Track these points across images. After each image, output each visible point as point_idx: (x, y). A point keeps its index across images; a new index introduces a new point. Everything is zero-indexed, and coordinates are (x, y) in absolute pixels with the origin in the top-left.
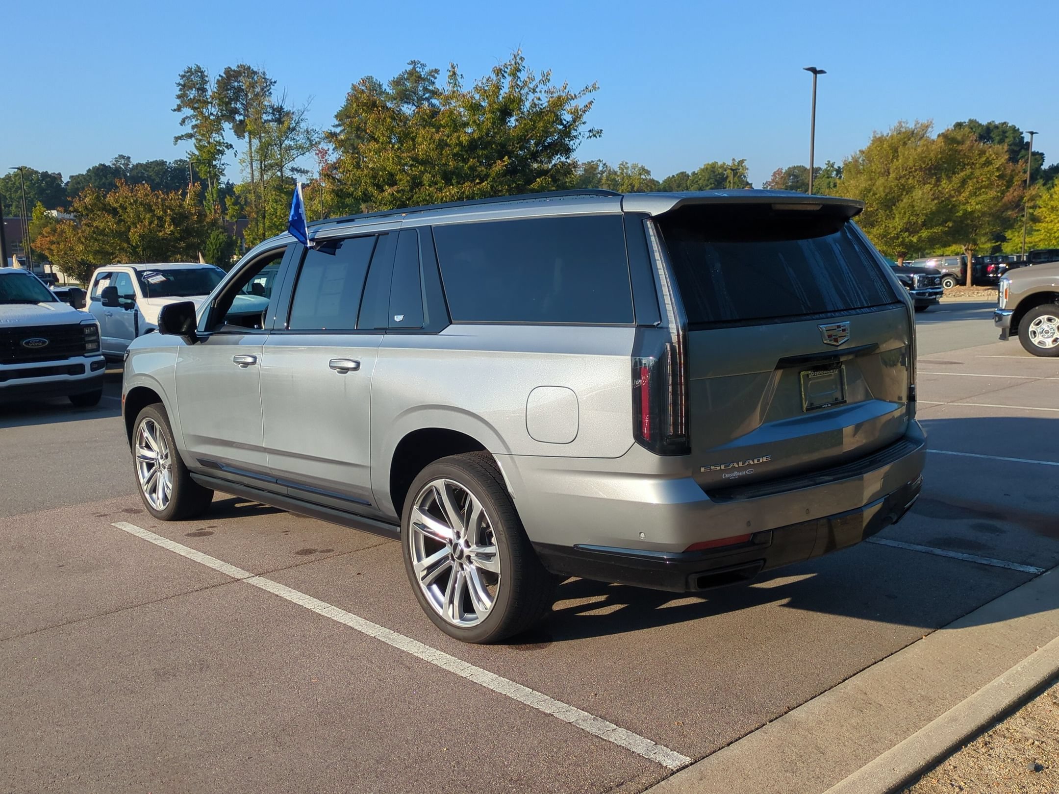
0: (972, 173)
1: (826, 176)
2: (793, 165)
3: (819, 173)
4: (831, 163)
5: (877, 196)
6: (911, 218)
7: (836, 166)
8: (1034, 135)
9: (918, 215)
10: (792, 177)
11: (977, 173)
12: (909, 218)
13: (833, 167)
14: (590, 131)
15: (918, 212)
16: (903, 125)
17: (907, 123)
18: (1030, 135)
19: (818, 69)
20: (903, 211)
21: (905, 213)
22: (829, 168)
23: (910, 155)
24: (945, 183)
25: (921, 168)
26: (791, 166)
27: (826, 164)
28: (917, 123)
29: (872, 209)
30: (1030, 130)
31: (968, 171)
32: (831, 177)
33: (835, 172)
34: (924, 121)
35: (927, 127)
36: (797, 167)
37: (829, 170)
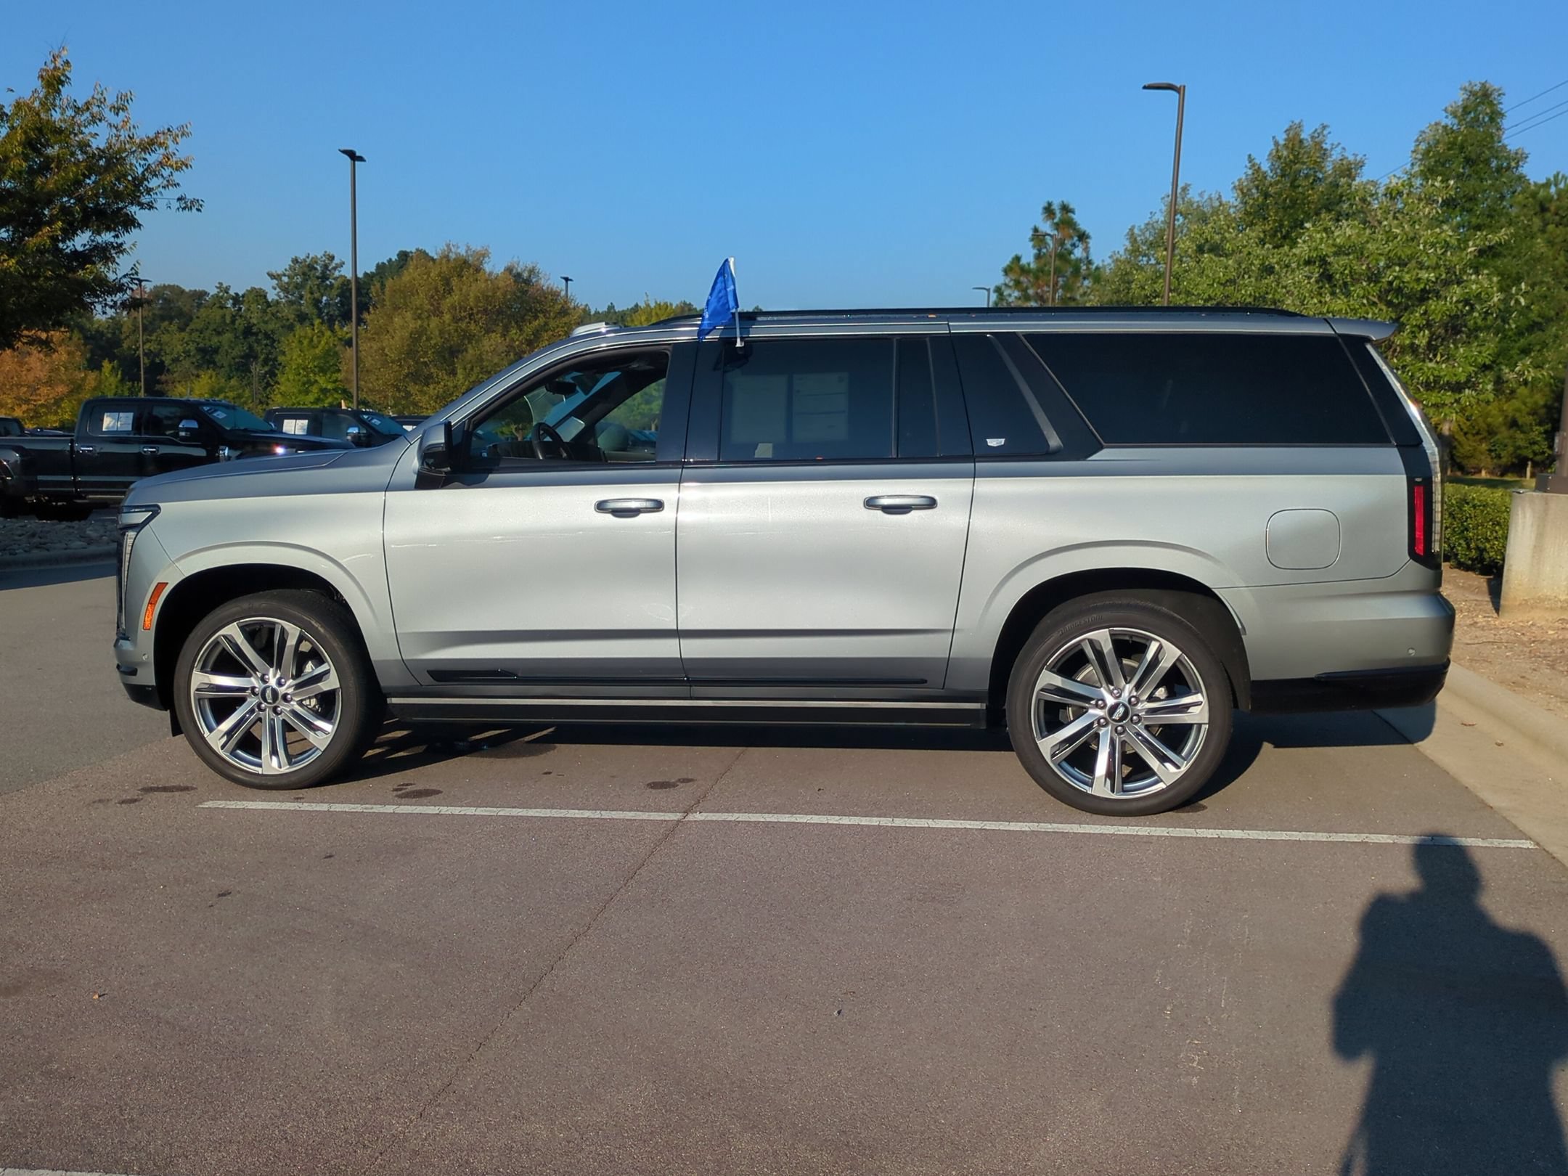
0: (546, 324)
1: (218, 305)
2: (163, 283)
3: (205, 300)
4: (224, 286)
5: (433, 342)
6: (481, 376)
7: (232, 292)
8: (569, 282)
9: (490, 372)
10: (161, 302)
11: (552, 324)
12: (478, 376)
13: (227, 293)
14: (179, 199)
15: (489, 369)
16: (453, 250)
17: (458, 248)
18: (564, 281)
19: (358, 154)
20: (469, 366)
21: (472, 369)
22: (221, 294)
23: (468, 292)
24: (516, 334)
25: (485, 310)
26: (158, 284)
27: (217, 287)
28: (468, 249)
29: (426, 359)
30: (566, 276)
31: (541, 320)
32: (226, 308)
33: (231, 301)
34: (476, 247)
35: (484, 256)
36: (169, 286)
37: (222, 297)
